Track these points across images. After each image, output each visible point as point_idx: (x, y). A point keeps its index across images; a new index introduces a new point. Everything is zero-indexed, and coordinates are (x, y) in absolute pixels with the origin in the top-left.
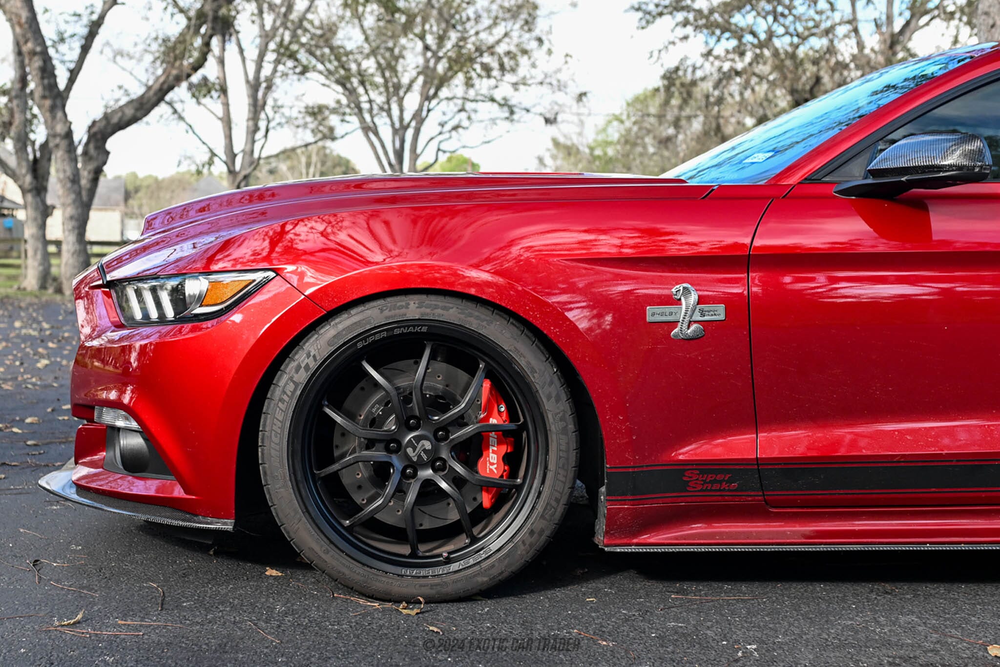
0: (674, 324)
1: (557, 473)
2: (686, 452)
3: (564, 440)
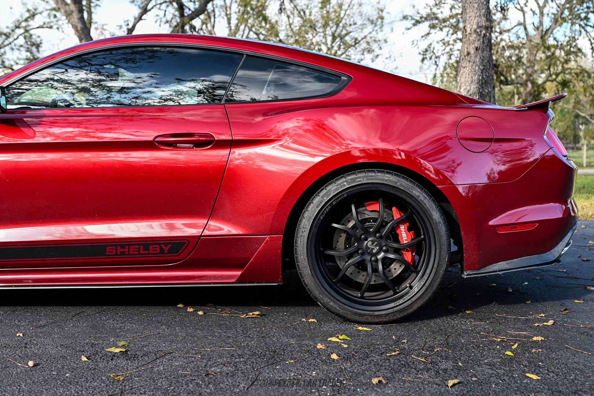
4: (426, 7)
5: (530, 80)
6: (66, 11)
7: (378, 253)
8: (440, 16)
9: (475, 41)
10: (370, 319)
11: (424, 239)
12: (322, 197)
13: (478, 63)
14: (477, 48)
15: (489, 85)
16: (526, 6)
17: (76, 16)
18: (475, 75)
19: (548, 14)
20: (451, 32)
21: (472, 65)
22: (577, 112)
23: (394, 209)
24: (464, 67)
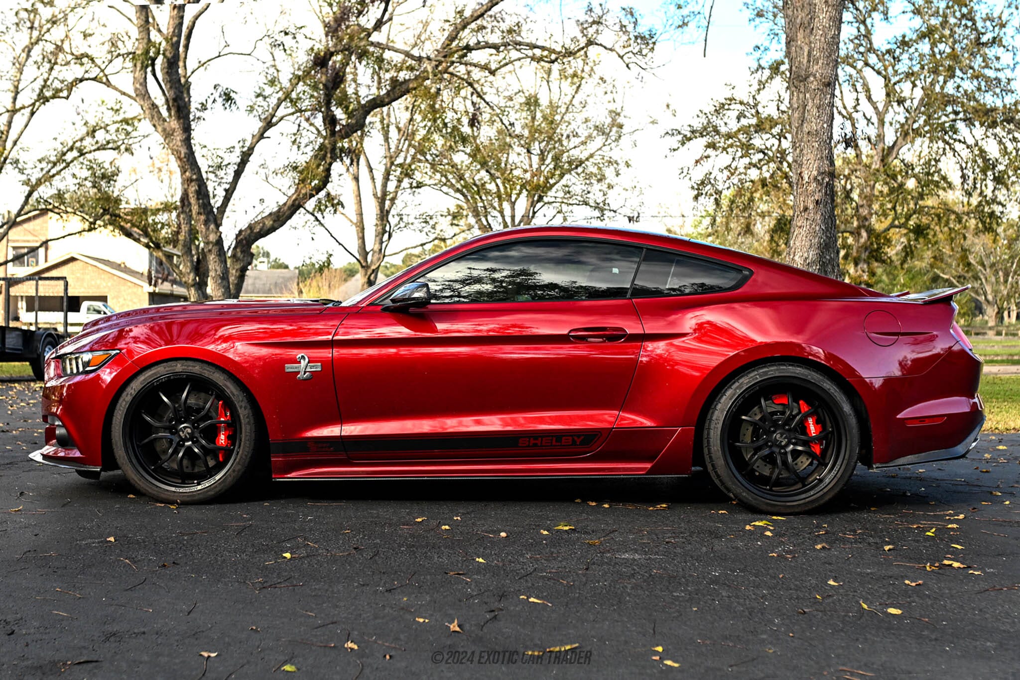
0: (298, 373)
1: (245, 443)
2: (310, 434)
3: (248, 427)
4: (700, 115)
5: (864, 226)
6: (164, 130)
7: (787, 445)
8: (723, 130)
9: (815, 192)
10: (783, 510)
11: (832, 432)
12: (735, 390)
13: (819, 222)
14: (817, 202)
15: (831, 250)
16: (857, 111)
17: (179, 137)
18: (815, 237)
19: (891, 124)
20: (739, 154)
21: (811, 225)
22: (935, 273)
23: (801, 402)
24: (800, 227)
